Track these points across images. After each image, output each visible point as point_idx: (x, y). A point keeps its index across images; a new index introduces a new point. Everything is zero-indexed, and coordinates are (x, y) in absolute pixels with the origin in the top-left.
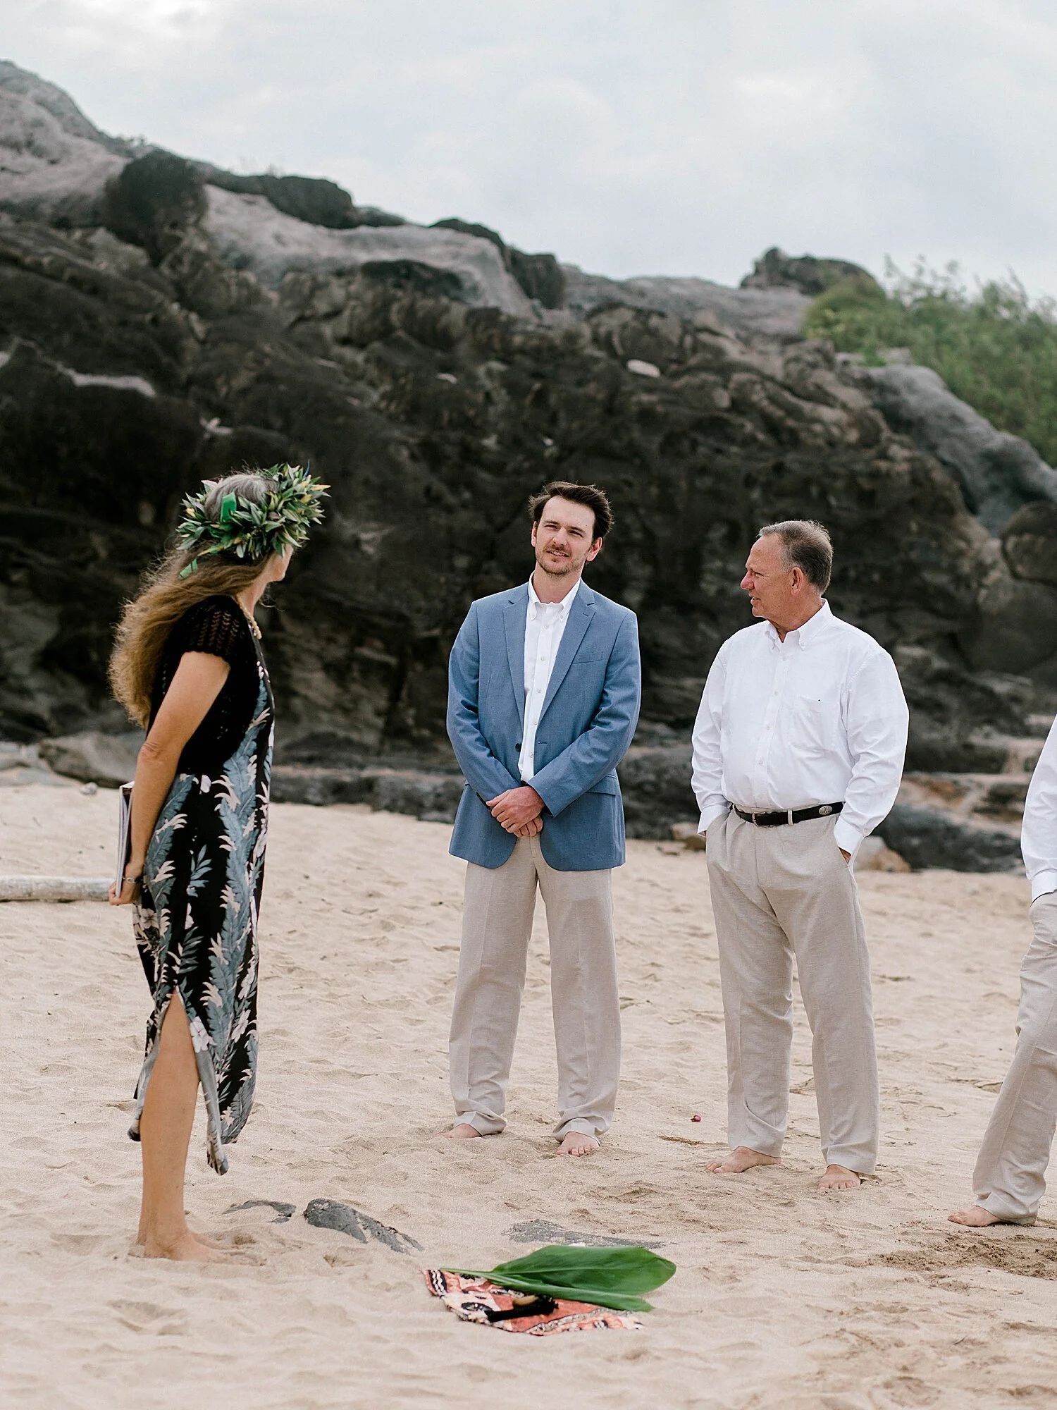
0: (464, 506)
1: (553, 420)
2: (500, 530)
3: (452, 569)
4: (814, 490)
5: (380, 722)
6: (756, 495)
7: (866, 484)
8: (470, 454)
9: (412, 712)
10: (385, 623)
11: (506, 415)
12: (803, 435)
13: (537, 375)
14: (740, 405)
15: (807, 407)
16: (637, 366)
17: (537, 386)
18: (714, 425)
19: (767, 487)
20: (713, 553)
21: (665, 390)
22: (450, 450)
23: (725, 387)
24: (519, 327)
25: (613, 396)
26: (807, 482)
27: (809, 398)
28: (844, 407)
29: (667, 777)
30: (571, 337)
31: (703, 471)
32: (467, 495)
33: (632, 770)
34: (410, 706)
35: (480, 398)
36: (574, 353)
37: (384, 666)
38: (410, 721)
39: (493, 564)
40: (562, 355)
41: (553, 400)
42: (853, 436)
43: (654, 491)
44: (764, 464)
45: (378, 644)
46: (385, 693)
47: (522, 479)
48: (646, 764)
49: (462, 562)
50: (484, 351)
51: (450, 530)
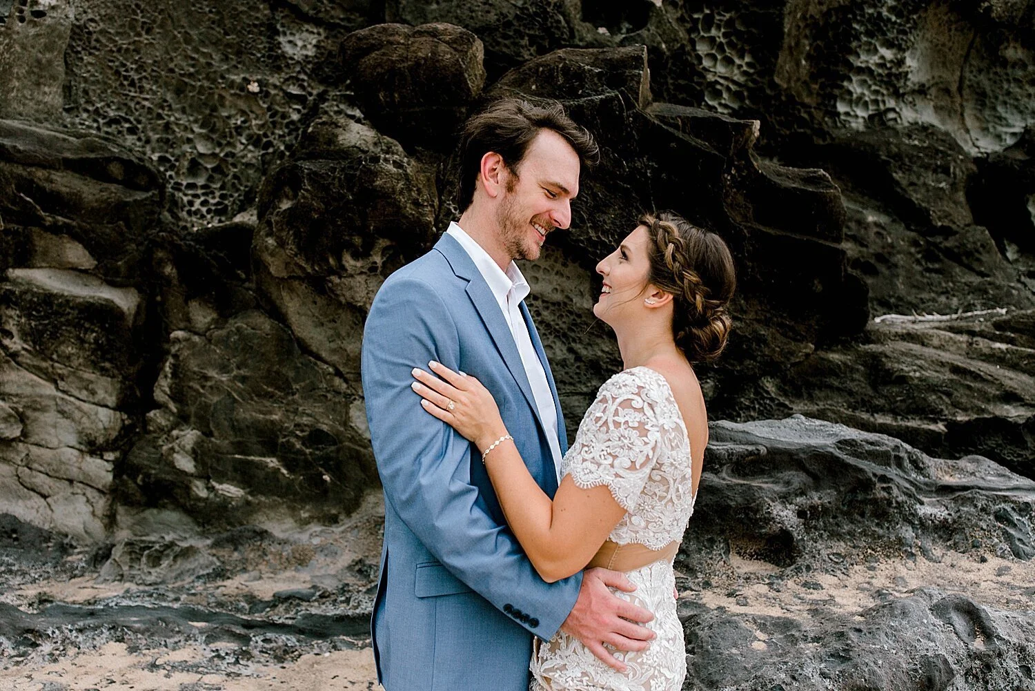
3: (277, 61)
5: (101, 469)
9: (190, 436)
10: (90, 191)
34: (183, 419)
37: (102, 313)
38: (185, 464)
45: (76, 253)
46: (107, 390)
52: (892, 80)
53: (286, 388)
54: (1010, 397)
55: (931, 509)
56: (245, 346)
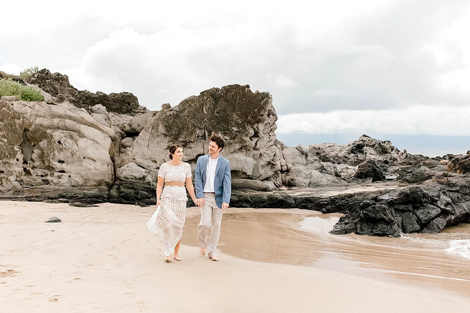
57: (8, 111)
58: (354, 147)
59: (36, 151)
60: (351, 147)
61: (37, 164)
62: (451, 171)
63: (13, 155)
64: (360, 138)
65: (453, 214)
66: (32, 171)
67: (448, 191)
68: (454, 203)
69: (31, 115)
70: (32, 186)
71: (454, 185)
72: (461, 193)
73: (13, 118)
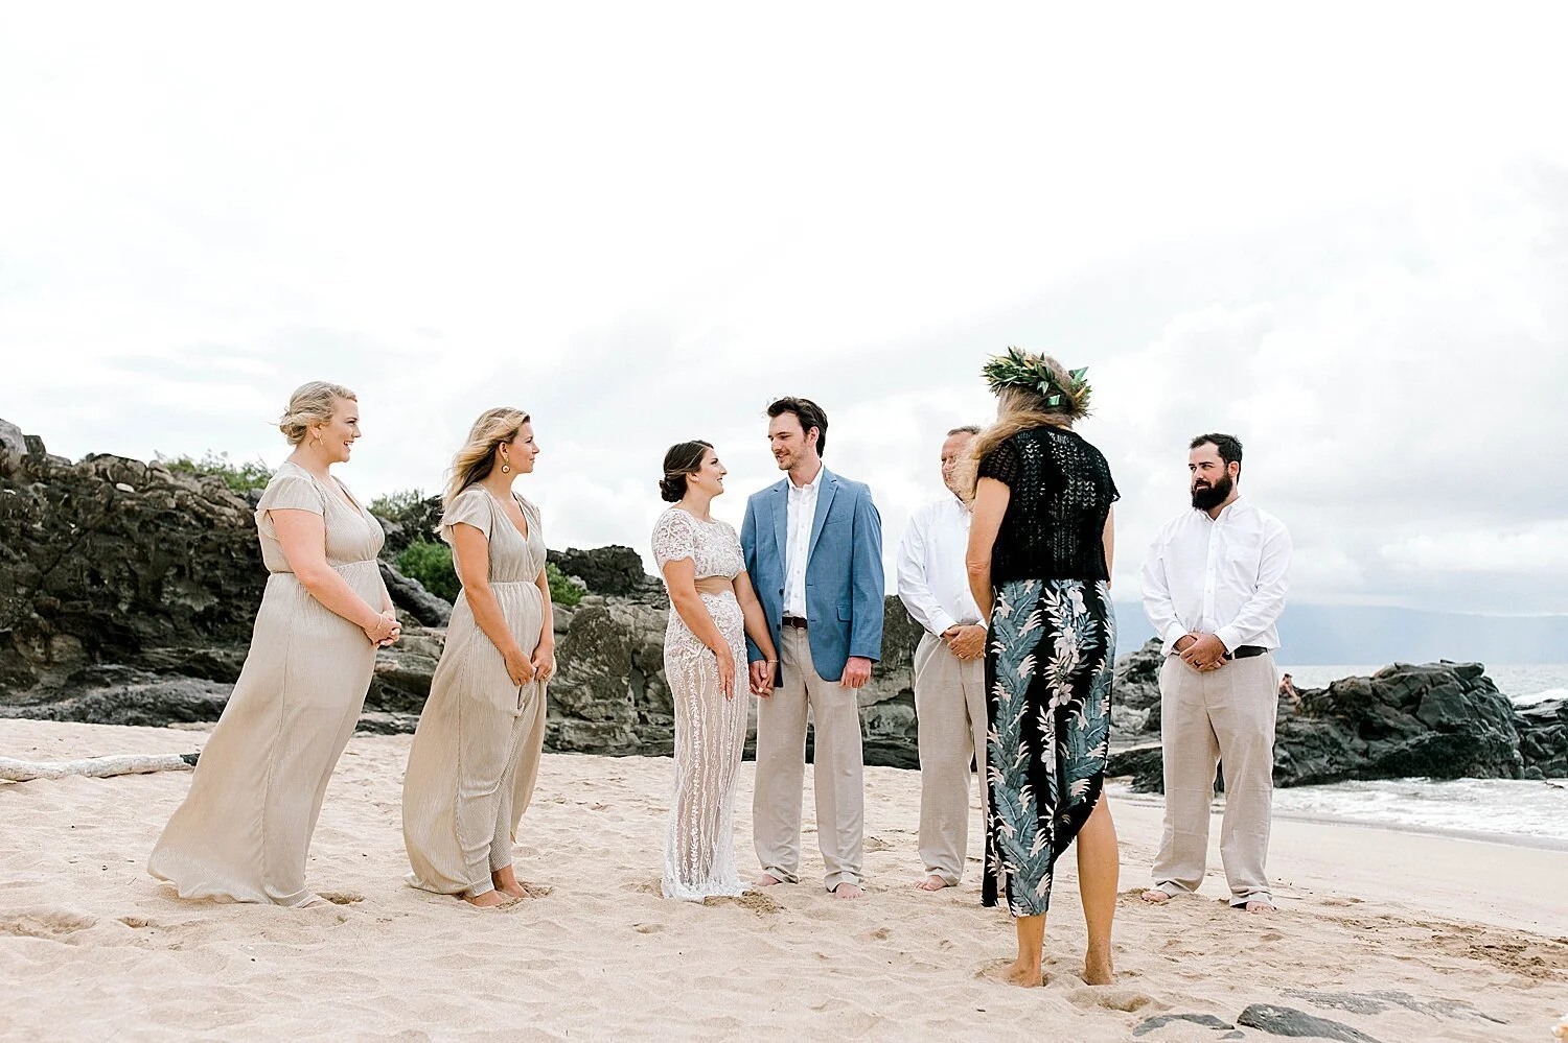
0: (23, 560)
1: (76, 514)
2: (45, 573)
3: (16, 595)
4: (223, 550)
6: (192, 552)
7: (251, 546)
8: (26, 533)
11: (47, 511)
12: (216, 522)
13: (65, 491)
14: (180, 507)
15: (217, 508)
16: (121, 486)
17: (66, 496)
18: (168, 516)
19: (197, 549)
20: (169, 582)
21: (139, 499)
22: (13, 530)
23: (173, 497)
24: (53, 465)
25: (110, 502)
26: (220, 545)
27: (216, 504)
28: (236, 507)
29: (161, 699)
30: (84, 471)
31: (164, 540)
32: (24, 554)
33: (139, 697)
35: (31, 502)
36: (86, 479)
39: (41, 591)
40: (79, 480)
41: (74, 503)
42: (241, 522)
43: (135, 550)
44: (196, 538)
47: (58, 546)
48: (148, 694)
49: (22, 591)
50: (31, 478)
51: (15, 573)
52: (175, 593)
53: (16, 663)
54: (171, 664)
55: (135, 679)
56: (8, 655)
57: (608, 622)
58: (1135, 667)
59: (652, 685)
60: (1127, 667)
61: (654, 705)
62: (1300, 715)
63: (623, 692)
64: (1146, 645)
65: (1293, 775)
66: (649, 717)
67: (1288, 742)
68: (1297, 761)
69: (636, 629)
70: (656, 739)
71: (1297, 734)
72: (1307, 746)
73: (617, 633)
